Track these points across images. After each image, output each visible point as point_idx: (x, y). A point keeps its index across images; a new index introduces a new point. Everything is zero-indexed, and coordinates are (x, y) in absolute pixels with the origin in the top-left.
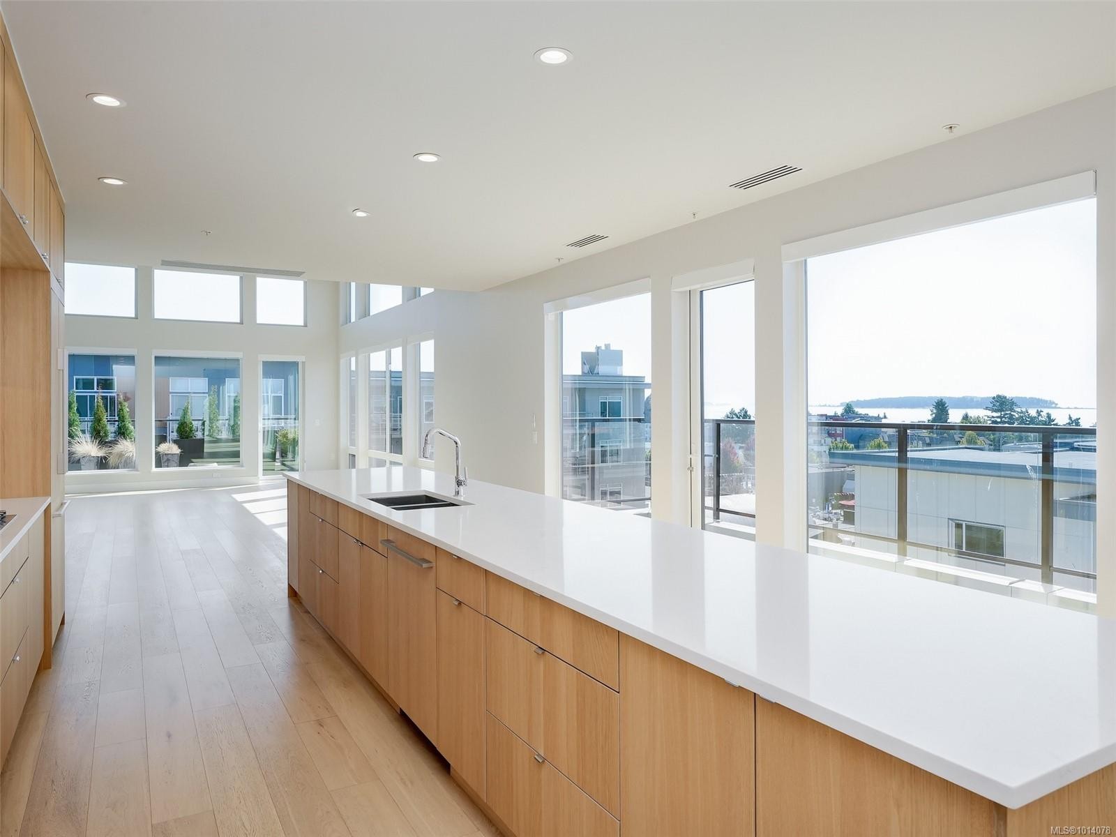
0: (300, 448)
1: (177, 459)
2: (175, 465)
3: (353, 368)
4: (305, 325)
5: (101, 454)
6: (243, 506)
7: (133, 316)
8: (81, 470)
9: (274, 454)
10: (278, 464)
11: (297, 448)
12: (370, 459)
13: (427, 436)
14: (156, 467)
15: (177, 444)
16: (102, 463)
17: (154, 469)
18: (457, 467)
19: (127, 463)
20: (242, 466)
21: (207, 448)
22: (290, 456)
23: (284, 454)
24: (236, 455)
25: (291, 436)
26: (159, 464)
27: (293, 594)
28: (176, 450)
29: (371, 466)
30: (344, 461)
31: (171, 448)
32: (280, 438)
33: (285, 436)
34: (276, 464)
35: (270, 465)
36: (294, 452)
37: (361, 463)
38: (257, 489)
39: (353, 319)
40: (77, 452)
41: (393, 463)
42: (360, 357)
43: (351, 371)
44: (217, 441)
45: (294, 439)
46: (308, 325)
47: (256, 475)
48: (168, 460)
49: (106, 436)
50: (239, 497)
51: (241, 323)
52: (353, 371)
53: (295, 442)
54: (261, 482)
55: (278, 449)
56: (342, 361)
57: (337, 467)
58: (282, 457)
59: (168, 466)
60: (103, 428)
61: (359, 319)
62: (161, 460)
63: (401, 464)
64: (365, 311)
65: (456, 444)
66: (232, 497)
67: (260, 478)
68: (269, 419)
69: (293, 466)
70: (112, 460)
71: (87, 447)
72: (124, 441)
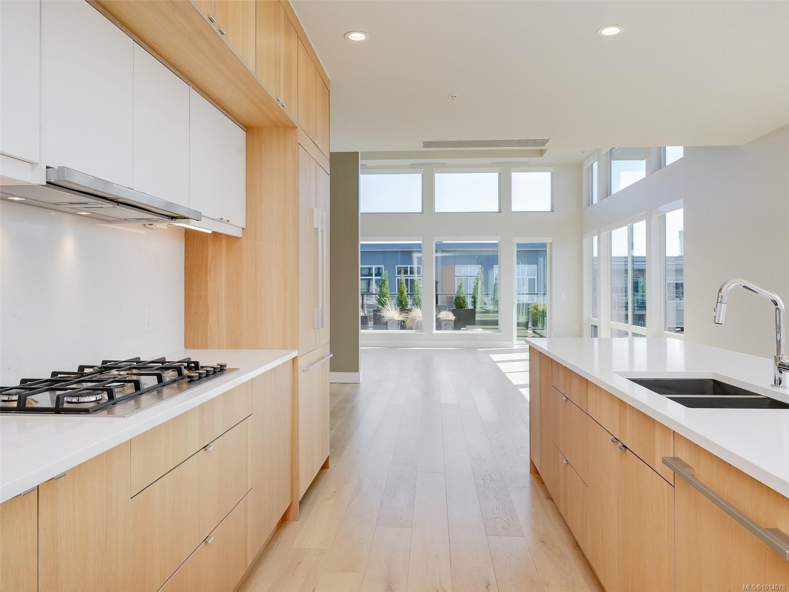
0: (548, 319)
1: (452, 324)
2: (451, 329)
3: (595, 254)
4: (552, 211)
5: (401, 318)
6: (497, 366)
7: (421, 211)
8: (388, 329)
9: (527, 323)
10: (530, 332)
11: (545, 318)
12: (612, 329)
13: (720, 291)
14: (436, 329)
15: (452, 312)
16: (403, 325)
17: (435, 331)
18: (779, 343)
19: (418, 326)
20: (500, 332)
21: (478, 317)
22: (540, 325)
23: (535, 324)
24: (496, 323)
25: (541, 308)
26: (439, 327)
27: (535, 471)
28: (451, 317)
29: (612, 336)
30: (587, 330)
31: (448, 316)
32: (532, 309)
33: (536, 308)
34: (529, 332)
35: (523, 332)
36: (543, 323)
37: (603, 332)
38: (512, 351)
39: (595, 201)
40: (385, 316)
41: (634, 335)
42: (603, 235)
43: (593, 258)
44: (487, 312)
45: (543, 311)
46: (554, 210)
47: (511, 340)
48: (446, 324)
49: (406, 305)
50: (495, 357)
51: (500, 212)
52: (595, 257)
53: (544, 314)
54: (515, 346)
55: (530, 319)
56: (585, 241)
57: (581, 336)
58: (534, 326)
59: (446, 330)
60: (404, 299)
61: (601, 200)
62: (439, 325)
63: (644, 336)
64: (607, 192)
65: (776, 304)
66: (490, 357)
67: (514, 343)
68: (523, 294)
69: (542, 334)
70: (408, 324)
71: (391, 313)
72: (417, 310)
